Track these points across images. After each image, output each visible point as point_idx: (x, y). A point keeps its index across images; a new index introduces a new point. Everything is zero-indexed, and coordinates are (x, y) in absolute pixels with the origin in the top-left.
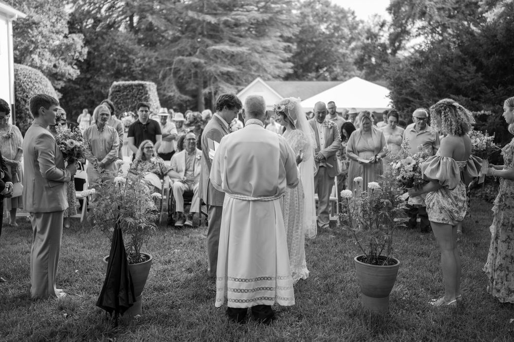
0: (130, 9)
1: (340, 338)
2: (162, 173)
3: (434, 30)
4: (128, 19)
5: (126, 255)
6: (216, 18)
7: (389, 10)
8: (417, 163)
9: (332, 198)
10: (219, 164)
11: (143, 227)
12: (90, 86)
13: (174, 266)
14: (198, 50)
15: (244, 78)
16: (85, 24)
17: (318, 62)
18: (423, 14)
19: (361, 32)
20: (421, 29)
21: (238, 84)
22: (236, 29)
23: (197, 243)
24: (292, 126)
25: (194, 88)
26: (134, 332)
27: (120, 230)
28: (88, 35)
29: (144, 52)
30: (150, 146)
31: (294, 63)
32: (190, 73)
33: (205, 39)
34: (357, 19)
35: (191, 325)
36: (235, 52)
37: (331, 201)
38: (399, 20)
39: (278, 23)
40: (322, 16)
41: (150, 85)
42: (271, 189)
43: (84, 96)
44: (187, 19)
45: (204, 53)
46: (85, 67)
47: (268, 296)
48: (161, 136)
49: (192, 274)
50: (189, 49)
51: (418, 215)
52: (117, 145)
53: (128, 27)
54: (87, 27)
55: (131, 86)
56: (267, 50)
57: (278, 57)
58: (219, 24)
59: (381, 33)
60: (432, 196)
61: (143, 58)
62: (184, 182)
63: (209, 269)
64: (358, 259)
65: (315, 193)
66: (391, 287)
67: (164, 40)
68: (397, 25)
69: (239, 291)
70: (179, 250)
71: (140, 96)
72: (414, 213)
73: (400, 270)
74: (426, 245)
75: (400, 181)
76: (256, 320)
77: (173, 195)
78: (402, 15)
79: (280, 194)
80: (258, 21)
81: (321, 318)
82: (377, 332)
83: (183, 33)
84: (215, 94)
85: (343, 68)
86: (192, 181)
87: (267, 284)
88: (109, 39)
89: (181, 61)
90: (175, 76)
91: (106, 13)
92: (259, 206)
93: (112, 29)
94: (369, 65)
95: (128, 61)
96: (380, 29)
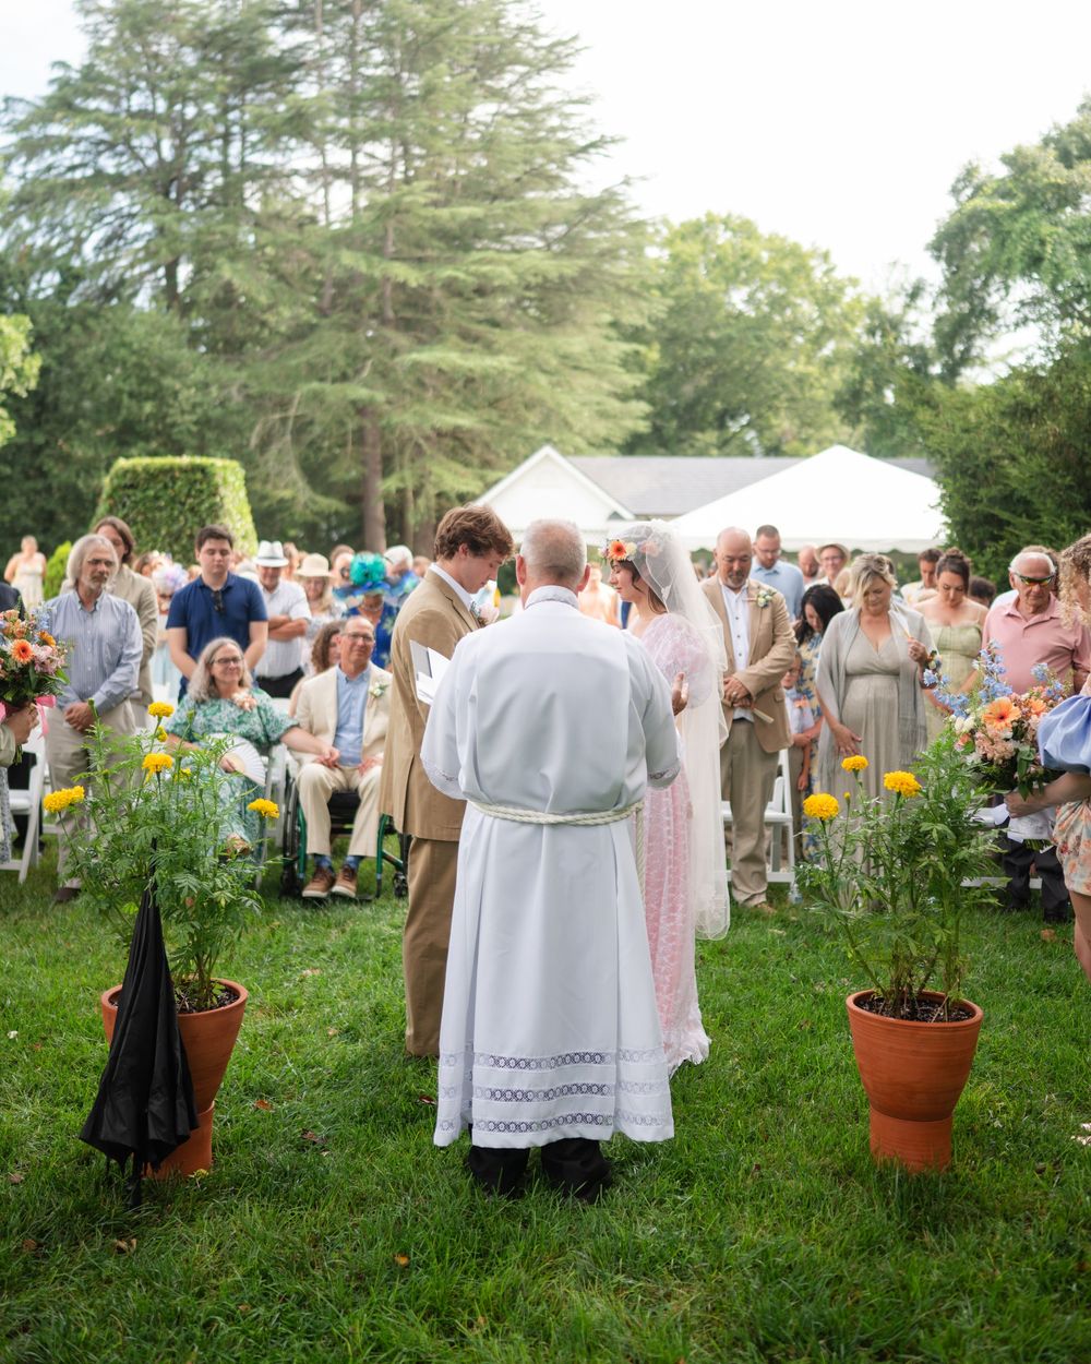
0: (168, 245)
1: (806, 1242)
2: (267, 737)
3: (1070, 310)
4: (161, 272)
5: (169, 985)
6: (421, 270)
7: (936, 247)
8: (1026, 716)
9: (772, 812)
10: (452, 717)
11: (223, 903)
12: (45, 468)
13: (303, 1021)
14: (369, 363)
15: (505, 446)
16: (33, 286)
17: (723, 401)
18: (1034, 262)
19: (853, 310)
20: (1029, 304)
21: (486, 464)
22: (479, 301)
23: (373, 949)
24: (657, 603)
25: (354, 474)
26: (190, 1221)
27: (156, 910)
28: (42, 318)
29: (206, 369)
30: (229, 655)
31: (651, 401)
32: (343, 431)
33: (390, 333)
34: (838, 275)
35: (360, 1202)
36: (478, 370)
37: (769, 824)
38: (964, 279)
39: (606, 286)
40: (734, 265)
41: (224, 468)
42: (604, 789)
43: (24, 499)
44: (337, 272)
45: (384, 374)
46: (29, 412)
47: (595, 1113)
48: (265, 626)
49: (360, 1046)
50: (341, 362)
51: (1033, 867)
52: (134, 652)
53: (162, 297)
54: (41, 296)
55: (168, 471)
56: (572, 363)
57: (606, 386)
58: (430, 289)
59: (911, 316)
60: (1074, 817)
61: (205, 386)
62: (332, 765)
63: (409, 1032)
64: (858, 1002)
65: (724, 799)
66: (958, 1089)
67: (266, 333)
68: (959, 293)
69: (509, 1095)
70: (317, 972)
71: (197, 501)
72: (1020, 862)
73: (983, 1037)
74: (1061, 959)
75: (977, 769)
76: (553, 1186)
77: (297, 804)
78: (972, 262)
79: (628, 806)
80: (546, 279)
81: (749, 1182)
82: (920, 1228)
83: (322, 312)
84: (416, 494)
85: (799, 417)
86: (355, 761)
87: (591, 1074)
88: (105, 331)
89: (317, 397)
90: (296, 440)
91: (97, 255)
92: (571, 841)
93: (114, 301)
94: (877, 410)
95: (159, 396)
96: (908, 306)
